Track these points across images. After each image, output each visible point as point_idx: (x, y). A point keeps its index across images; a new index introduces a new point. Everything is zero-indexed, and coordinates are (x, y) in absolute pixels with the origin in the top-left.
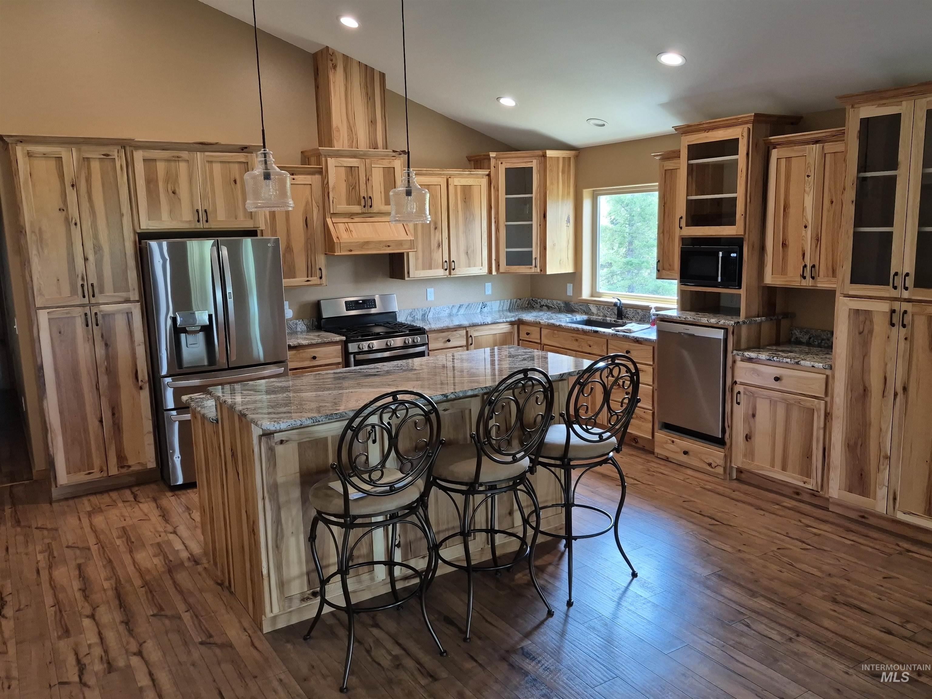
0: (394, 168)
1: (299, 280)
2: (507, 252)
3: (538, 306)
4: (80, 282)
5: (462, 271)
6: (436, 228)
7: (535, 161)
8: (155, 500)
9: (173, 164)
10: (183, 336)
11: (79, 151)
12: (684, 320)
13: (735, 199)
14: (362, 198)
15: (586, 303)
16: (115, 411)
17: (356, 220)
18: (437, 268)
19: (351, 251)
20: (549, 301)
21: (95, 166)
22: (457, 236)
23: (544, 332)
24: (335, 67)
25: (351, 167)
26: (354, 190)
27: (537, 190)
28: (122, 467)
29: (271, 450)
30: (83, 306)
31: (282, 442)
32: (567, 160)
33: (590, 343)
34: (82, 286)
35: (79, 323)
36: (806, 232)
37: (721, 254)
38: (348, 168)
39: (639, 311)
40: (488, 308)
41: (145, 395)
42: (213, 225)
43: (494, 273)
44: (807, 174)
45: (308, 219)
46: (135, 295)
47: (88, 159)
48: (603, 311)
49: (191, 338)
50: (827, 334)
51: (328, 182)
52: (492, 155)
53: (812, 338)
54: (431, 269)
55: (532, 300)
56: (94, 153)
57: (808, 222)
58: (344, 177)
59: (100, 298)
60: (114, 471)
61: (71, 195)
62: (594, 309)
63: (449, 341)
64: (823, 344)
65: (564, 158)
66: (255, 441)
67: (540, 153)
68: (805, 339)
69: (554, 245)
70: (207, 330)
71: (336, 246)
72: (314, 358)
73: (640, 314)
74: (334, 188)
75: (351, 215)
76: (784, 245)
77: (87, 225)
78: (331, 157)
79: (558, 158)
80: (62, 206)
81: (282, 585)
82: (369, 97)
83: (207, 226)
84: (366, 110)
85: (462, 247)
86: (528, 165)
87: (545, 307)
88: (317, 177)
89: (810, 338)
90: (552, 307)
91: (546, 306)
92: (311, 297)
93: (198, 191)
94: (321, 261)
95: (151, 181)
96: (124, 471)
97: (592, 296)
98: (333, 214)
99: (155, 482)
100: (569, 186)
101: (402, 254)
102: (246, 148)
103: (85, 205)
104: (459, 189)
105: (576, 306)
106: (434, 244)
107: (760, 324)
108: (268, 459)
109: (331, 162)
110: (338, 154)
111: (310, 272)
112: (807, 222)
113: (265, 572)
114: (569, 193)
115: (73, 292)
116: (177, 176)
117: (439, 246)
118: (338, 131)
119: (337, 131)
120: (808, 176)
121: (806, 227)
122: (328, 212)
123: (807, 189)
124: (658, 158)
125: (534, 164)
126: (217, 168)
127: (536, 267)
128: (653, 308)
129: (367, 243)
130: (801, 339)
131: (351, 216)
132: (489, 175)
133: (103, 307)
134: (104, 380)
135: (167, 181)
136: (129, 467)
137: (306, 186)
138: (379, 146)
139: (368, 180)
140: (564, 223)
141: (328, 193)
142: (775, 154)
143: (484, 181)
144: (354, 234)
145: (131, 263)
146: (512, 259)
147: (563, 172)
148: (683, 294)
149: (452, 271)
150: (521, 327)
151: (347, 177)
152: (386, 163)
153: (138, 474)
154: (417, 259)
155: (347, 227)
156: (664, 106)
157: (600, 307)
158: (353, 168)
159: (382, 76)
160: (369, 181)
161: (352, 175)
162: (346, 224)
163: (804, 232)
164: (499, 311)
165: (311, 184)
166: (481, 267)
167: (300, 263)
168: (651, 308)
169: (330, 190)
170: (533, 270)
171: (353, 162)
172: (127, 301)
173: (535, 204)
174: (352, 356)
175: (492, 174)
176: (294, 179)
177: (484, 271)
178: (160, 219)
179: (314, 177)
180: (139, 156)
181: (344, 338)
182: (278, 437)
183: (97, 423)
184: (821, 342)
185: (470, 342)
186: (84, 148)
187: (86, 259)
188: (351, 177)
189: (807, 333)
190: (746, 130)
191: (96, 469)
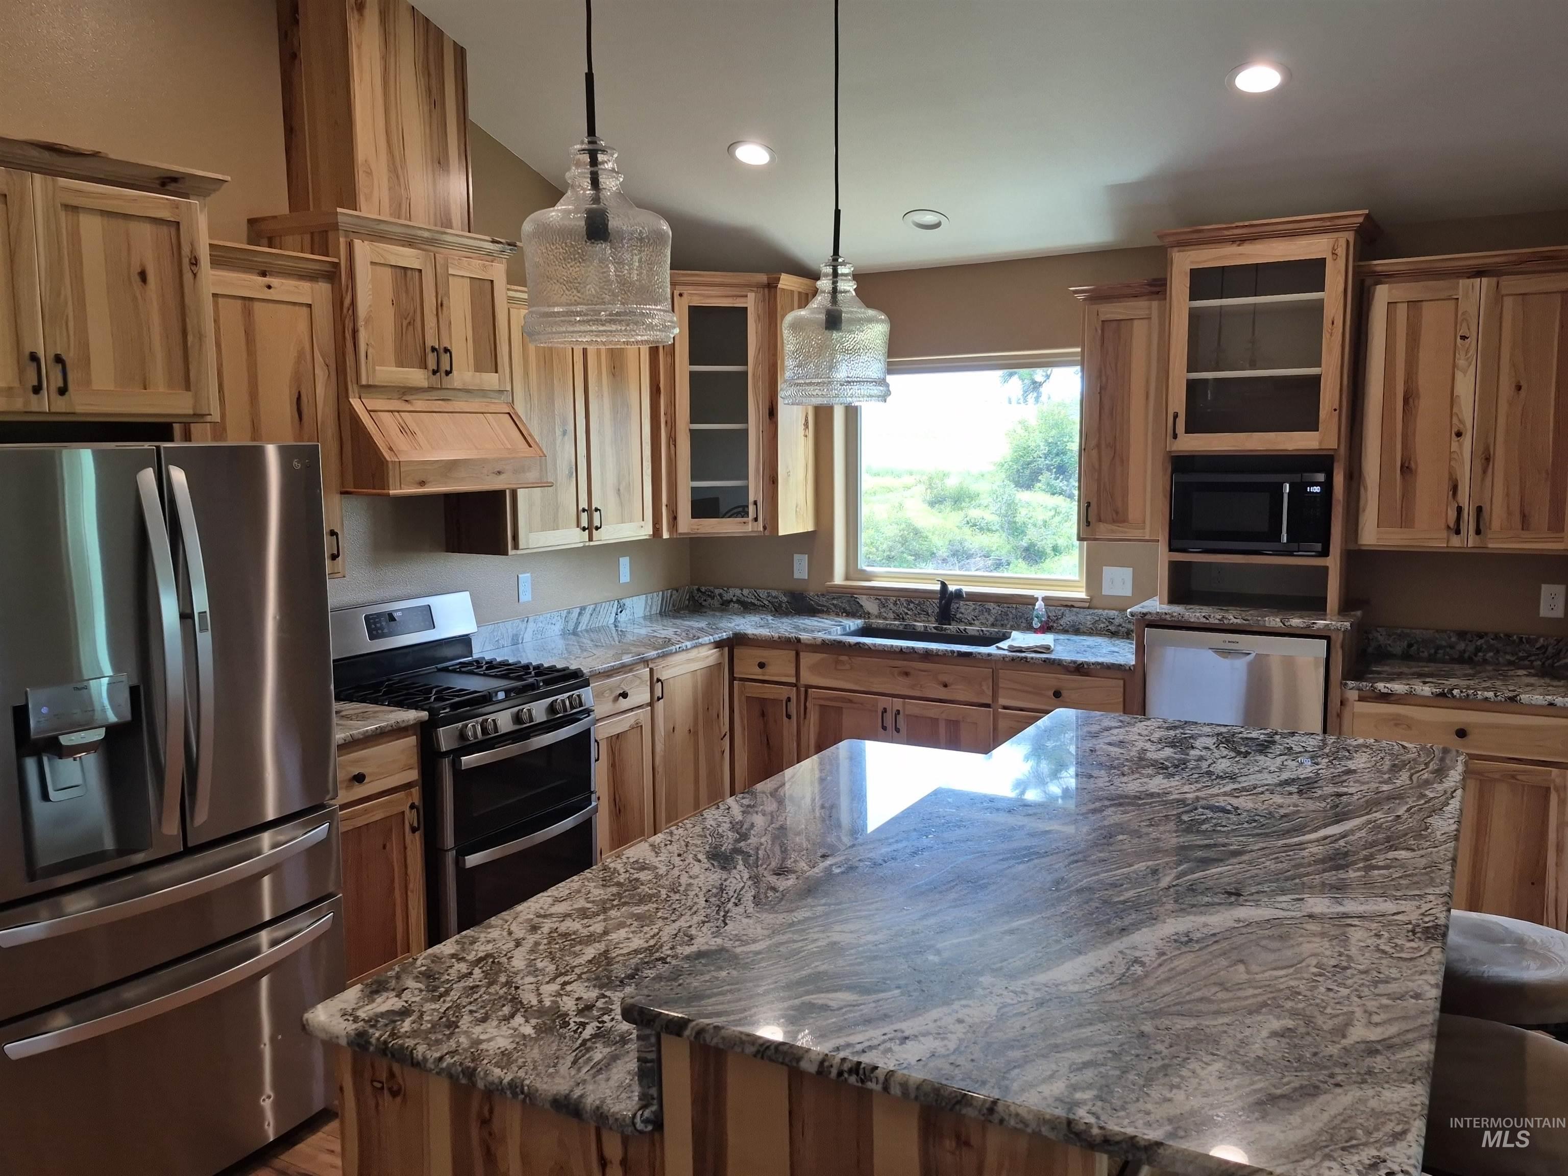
0: (492, 281)
2: (693, 488)
3: (716, 603)
5: (612, 531)
6: (565, 433)
7: (751, 296)
12: (1217, 622)
13: (1317, 379)
14: (428, 350)
15: (848, 592)
17: (419, 405)
18: (568, 525)
19: (422, 483)
20: (745, 592)
22: (602, 453)
23: (809, 659)
25: (405, 268)
26: (411, 328)
27: (756, 358)
32: (803, 297)
33: (944, 678)
36: (1461, 446)
37: (1287, 488)
38: (398, 270)
39: (991, 606)
40: (628, 611)
43: (665, 535)
44: (1461, 333)
45: (304, 398)
48: (894, 608)
50: (1450, 638)
51: (353, 303)
53: (1415, 647)
54: (558, 529)
55: (699, 590)
57: (1465, 426)
58: (389, 295)
62: (870, 606)
63: (624, 695)
64: (1439, 656)
65: (799, 293)
67: (766, 278)
68: (1398, 648)
69: (788, 474)
71: (391, 473)
72: (359, 778)
73: (993, 611)
74: (367, 321)
75: (405, 392)
76: (1407, 469)
78: (361, 236)
79: (792, 293)
84: (428, 131)
85: (611, 478)
86: (739, 303)
87: (736, 605)
88: (327, 288)
89: (1410, 646)
90: (754, 604)
91: (739, 602)
94: (335, 511)
97: (847, 578)
98: (368, 386)
101: (502, 494)
102: (174, 180)
105: (823, 601)
106: (562, 472)
109: (363, 251)
110: (377, 235)
112: (1461, 426)
117: (571, 474)
118: (369, 173)
119: (367, 172)
120: (1463, 338)
121: (1459, 434)
122: (354, 381)
123: (1461, 362)
124: (1081, 297)
125: (751, 302)
127: (756, 519)
128: (1040, 599)
130: (1389, 648)
131: (404, 394)
137: (297, 308)
138: (454, 224)
139: (442, 305)
140: (801, 430)
141: (355, 332)
142: (1382, 294)
144: (424, 443)
146: (703, 505)
149: (594, 531)
150: (739, 650)
151: (397, 293)
152: (474, 268)
154: (531, 505)
155: (403, 425)
157: (886, 600)
158: (409, 272)
159: (460, 53)
160: (444, 308)
161: (407, 291)
162: (396, 414)
163: (1455, 446)
164: (645, 618)
165: (310, 306)
166: (642, 523)
168: (1037, 599)
169: (361, 323)
170: (750, 527)
171: (408, 257)
173: (754, 387)
174: (446, 763)
176: (269, 287)
177: (645, 531)
179: (317, 284)
181: (424, 715)
184: (1436, 653)
185: (658, 693)
188: (404, 295)
189: (1401, 636)
190: (1343, 243)
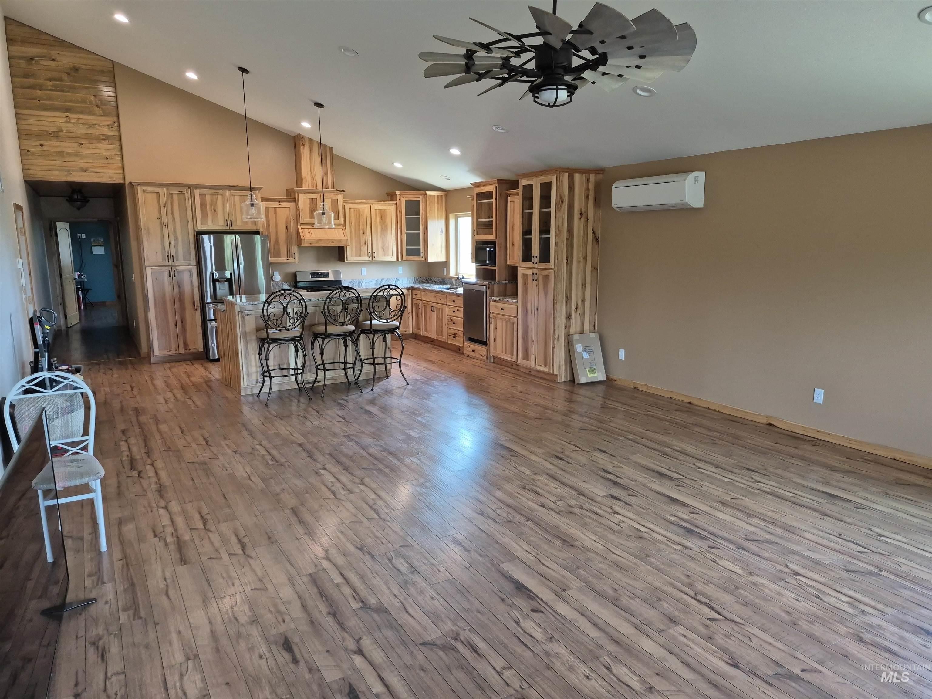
0: (338, 199)
1: (283, 259)
2: (407, 248)
3: (431, 281)
4: (167, 255)
5: (380, 258)
6: (363, 233)
7: (420, 197)
8: (202, 364)
9: (214, 197)
10: (217, 284)
11: (168, 189)
12: (477, 283)
13: (492, 221)
15: (451, 278)
16: (183, 321)
18: (364, 256)
19: (311, 244)
21: (175, 197)
22: (377, 240)
23: (423, 293)
24: (304, 145)
27: (422, 214)
28: (186, 349)
29: (243, 317)
30: (168, 266)
31: (248, 315)
32: (440, 197)
33: (441, 298)
34: (168, 256)
35: (166, 274)
37: (488, 249)
38: (311, 199)
39: (462, 280)
40: (400, 281)
41: (198, 313)
42: (235, 228)
43: (400, 260)
45: (288, 226)
46: (194, 262)
47: (172, 194)
48: (454, 281)
49: (221, 285)
50: (517, 287)
51: (299, 207)
52: (398, 193)
54: (361, 256)
55: (428, 278)
56: (175, 191)
58: (308, 204)
59: (176, 263)
60: (182, 351)
61: (163, 210)
64: (515, 291)
65: (438, 195)
66: (237, 313)
67: (423, 192)
69: (433, 245)
70: (230, 281)
71: (303, 241)
74: (302, 210)
76: (513, 245)
77: (171, 226)
78: (301, 193)
79: (434, 196)
80: (159, 217)
81: (248, 374)
82: (323, 161)
83: (231, 228)
84: (321, 168)
85: (380, 245)
86: (418, 199)
88: (294, 204)
92: (291, 269)
93: (227, 210)
94: (295, 249)
95: (203, 205)
96: (187, 351)
97: (456, 274)
98: (302, 224)
99: (203, 359)
100: (442, 212)
101: (343, 247)
103: (170, 216)
104: (378, 212)
105: (447, 280)
106: (362, 242)
107: (506, 284)
108: (242, 321)
109: (301, 196)
110: (305, 192)
111: (289, 255)
113: (241, 368)
114: (441, 216)
115: (164, 259)
116: (216, 202)
117: (365, 243)
118: (306, 179)
122: (299, 222)
124: (470, 198)
125: (421, 199)
126: (237, 198)
127: (422, 257)
129: (320, 240)
131: (312, 225)
132: (396, 204)
133: (177, 267)
134: (177, 305)
135: (211, 205)
136: (190, 350)
137: (287, 209)
138: (329, 187)
140: (439, 233)
142: (509, 199)
143: (394, 207)
144: (314, 235)
145: (192, 246)
146: (410, 253)
147: (438, 203)
148: (478, 270)
149: (374, 258)
150: (414, 291)
151: (310, 204)
152: (333, 197)
153: (193, 354)
154: (352, 250)
155: (309, 231)
156: (468, 171)
158: (314, 199)
159: (331, 149)
162: (309, 229)
164: (407, 283)
165: (290, 208)
166: (391, 257)
167: (283, 249)
169: (300, 211)
170: (422, 259)
171: (314, 196)
172: (190, 265)
173: (421, 222)
175: (398, 204)
176: (280, 204)
177: (394, 259)
178: (207, 223)
179: (291, 203)
180: (197, 192)
182: (246, 312)
183: (174, 326)
186: (170, 188)
187: (170, 243)
188: (312, 204)
190: (495, 187)
191: (173, 349)
